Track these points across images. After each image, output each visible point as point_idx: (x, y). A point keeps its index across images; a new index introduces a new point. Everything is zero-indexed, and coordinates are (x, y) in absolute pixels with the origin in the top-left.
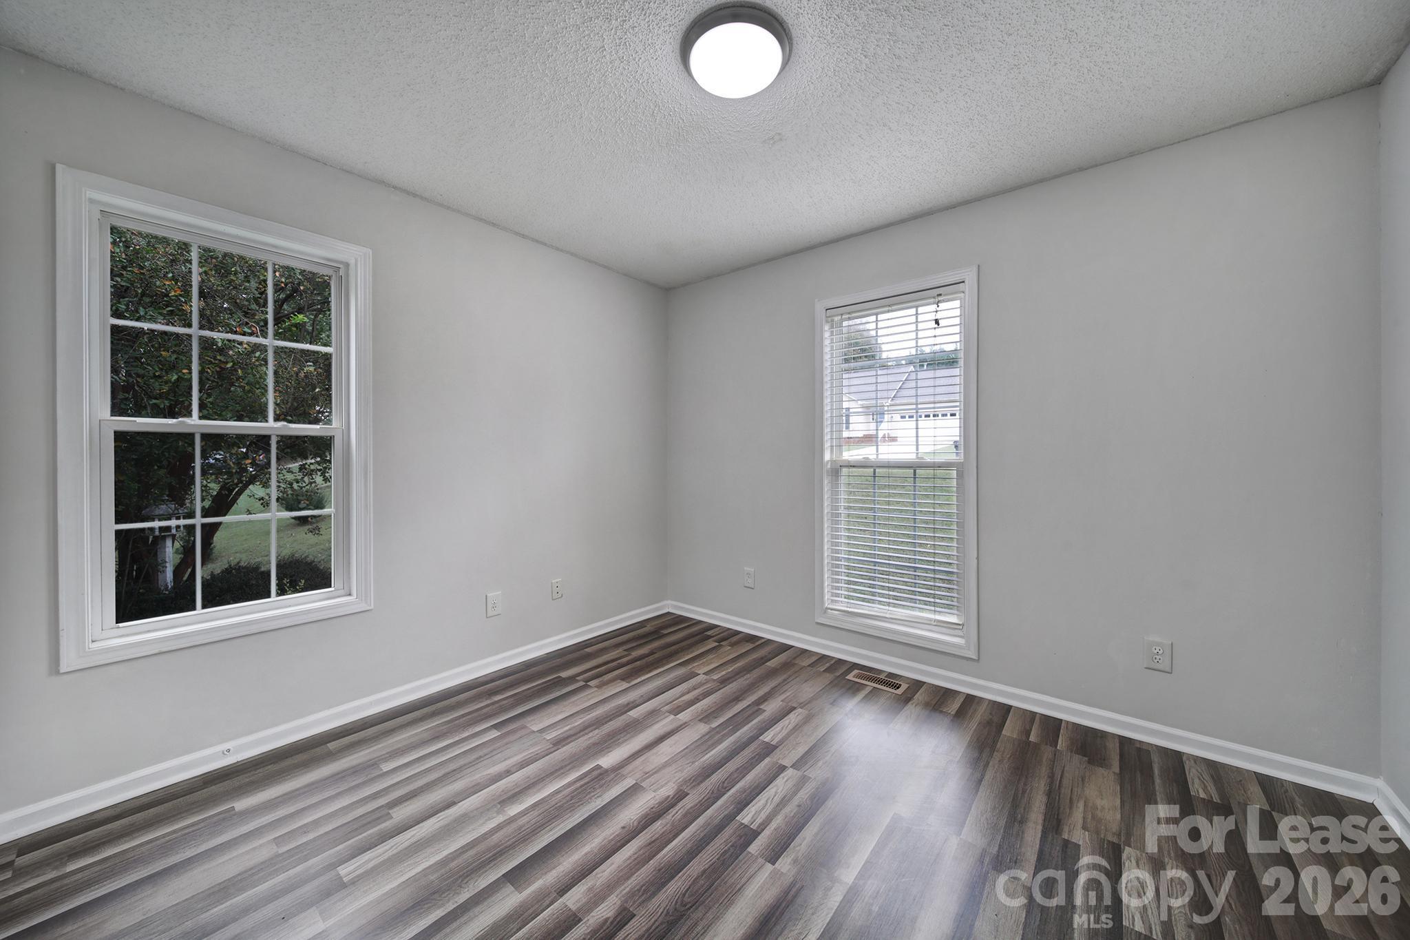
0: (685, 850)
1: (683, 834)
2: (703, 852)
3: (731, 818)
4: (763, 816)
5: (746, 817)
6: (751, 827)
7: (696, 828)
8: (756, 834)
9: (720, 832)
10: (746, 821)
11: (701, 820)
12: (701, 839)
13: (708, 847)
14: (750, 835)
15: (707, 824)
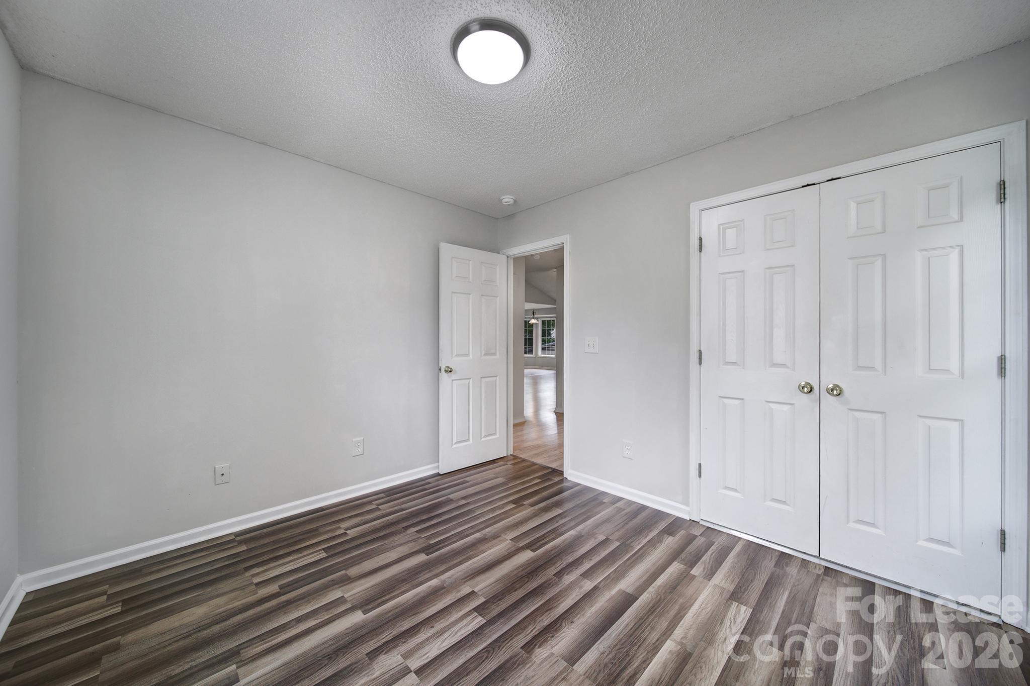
0: (527, 603)
1: (527, 614)
2: (515, 601)
3: (490, 623)
4: (465, 622)
5: (479, 621)
6: (477, 614)
7: (518, 617)
8: (475, 609)
9: (500, 613)
10: (480, 618)
11: (514, 622)
12: (515, 609)
13: (511, 603)
14: (480, 610)
15: (509, 619)
